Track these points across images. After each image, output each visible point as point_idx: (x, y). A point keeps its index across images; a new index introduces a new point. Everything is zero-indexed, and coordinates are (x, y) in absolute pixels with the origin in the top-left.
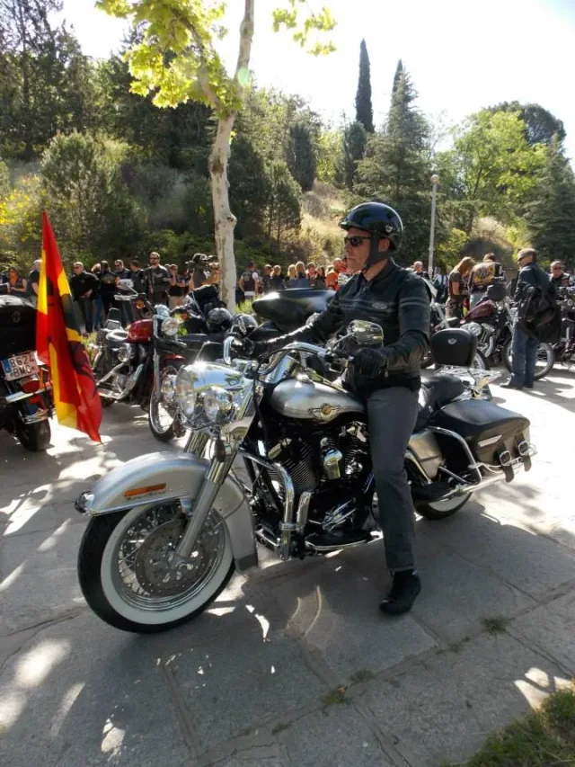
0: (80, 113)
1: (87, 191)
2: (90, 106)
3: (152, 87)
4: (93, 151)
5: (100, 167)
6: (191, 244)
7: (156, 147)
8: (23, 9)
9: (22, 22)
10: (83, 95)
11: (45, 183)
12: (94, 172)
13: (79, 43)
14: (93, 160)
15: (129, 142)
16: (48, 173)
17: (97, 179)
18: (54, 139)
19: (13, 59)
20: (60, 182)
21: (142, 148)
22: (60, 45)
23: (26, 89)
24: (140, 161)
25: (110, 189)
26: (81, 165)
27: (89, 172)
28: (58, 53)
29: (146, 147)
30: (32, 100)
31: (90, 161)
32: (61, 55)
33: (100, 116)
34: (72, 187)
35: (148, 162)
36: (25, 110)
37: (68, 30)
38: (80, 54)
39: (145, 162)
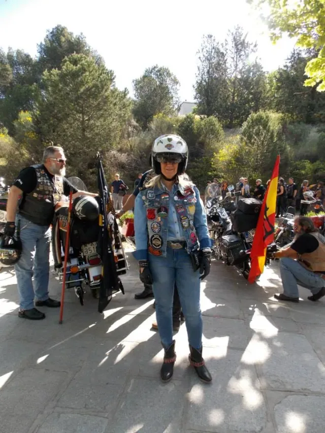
0: (258, 101)
1: (263, 141)
2: (265, 96)
3: (318, 81)
4: (268, 120)
5: (271, 128)
6: (321, 168)
7: (299, 113)
8: (238, 56)
9: (236, 62)
10: (261, 92)
11: (242, 139)
12: (268, 131)
13: (262, 66)
14: (269, 125)
15: (283, 113)
16: (244, 134)
17: (269, 134)
18: (250, 116)
19: (230, 80)
20: (250, 137)
21: (290, 115)
22: (253, 70)
23: (234, 94)
24: (288, 122)
25: (275, 139)
26: (261, 128)
27: (265, 131)
28: (251, 73)
29: (292, 114)
30: (236, 98)
31: (267, 125)
32: (253, 74)
33: (269, 101)
34: (255, 140)
35: (293, 122)
36: (232, 104)
37: (258, 61)
38: (262, 71)
39: (292, 123)
